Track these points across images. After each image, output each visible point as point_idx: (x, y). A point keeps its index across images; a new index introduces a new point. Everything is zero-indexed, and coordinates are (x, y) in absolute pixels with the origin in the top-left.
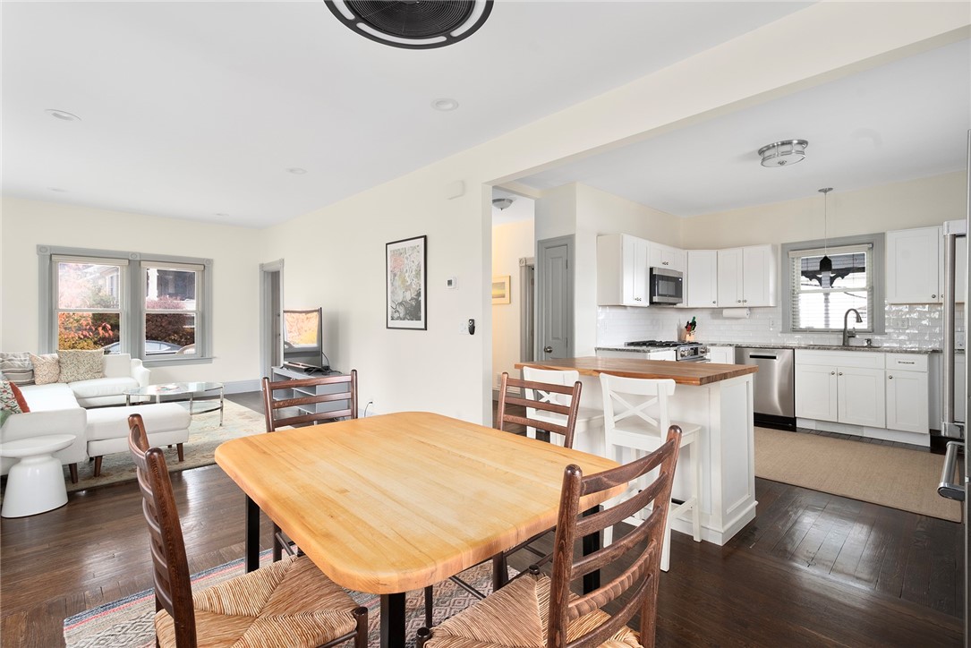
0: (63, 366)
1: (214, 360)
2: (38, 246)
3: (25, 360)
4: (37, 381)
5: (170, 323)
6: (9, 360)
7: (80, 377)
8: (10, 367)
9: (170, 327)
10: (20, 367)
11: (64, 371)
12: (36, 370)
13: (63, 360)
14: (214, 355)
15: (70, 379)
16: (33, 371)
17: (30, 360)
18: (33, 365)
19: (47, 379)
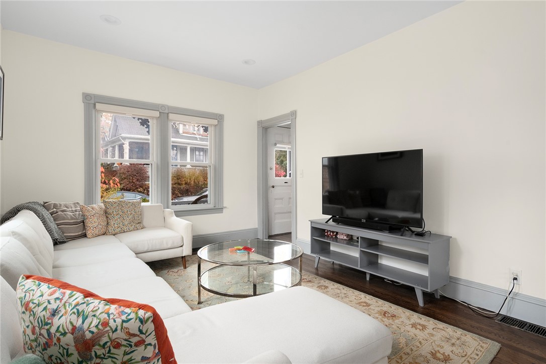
0: (109, 216)
1: (224, 210)
2: (83, 93)
3: (76, 211)
4: (89, 233)
5: (138, 180)
6: (63, 211)
7: (125, 228)
8: (64, 219)
9: (138, 183)
10: (72, 219)
11: (112, 222)
12: (87, 221)
13: (110, 211)
14: (224, 206)
15: (118, 230)
16: (83, 222)
17: (81, 210)
18: (83, 215)
19: (97, 232)
